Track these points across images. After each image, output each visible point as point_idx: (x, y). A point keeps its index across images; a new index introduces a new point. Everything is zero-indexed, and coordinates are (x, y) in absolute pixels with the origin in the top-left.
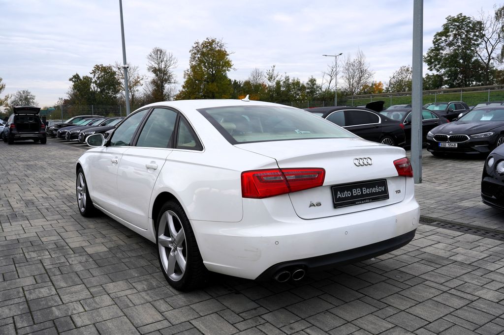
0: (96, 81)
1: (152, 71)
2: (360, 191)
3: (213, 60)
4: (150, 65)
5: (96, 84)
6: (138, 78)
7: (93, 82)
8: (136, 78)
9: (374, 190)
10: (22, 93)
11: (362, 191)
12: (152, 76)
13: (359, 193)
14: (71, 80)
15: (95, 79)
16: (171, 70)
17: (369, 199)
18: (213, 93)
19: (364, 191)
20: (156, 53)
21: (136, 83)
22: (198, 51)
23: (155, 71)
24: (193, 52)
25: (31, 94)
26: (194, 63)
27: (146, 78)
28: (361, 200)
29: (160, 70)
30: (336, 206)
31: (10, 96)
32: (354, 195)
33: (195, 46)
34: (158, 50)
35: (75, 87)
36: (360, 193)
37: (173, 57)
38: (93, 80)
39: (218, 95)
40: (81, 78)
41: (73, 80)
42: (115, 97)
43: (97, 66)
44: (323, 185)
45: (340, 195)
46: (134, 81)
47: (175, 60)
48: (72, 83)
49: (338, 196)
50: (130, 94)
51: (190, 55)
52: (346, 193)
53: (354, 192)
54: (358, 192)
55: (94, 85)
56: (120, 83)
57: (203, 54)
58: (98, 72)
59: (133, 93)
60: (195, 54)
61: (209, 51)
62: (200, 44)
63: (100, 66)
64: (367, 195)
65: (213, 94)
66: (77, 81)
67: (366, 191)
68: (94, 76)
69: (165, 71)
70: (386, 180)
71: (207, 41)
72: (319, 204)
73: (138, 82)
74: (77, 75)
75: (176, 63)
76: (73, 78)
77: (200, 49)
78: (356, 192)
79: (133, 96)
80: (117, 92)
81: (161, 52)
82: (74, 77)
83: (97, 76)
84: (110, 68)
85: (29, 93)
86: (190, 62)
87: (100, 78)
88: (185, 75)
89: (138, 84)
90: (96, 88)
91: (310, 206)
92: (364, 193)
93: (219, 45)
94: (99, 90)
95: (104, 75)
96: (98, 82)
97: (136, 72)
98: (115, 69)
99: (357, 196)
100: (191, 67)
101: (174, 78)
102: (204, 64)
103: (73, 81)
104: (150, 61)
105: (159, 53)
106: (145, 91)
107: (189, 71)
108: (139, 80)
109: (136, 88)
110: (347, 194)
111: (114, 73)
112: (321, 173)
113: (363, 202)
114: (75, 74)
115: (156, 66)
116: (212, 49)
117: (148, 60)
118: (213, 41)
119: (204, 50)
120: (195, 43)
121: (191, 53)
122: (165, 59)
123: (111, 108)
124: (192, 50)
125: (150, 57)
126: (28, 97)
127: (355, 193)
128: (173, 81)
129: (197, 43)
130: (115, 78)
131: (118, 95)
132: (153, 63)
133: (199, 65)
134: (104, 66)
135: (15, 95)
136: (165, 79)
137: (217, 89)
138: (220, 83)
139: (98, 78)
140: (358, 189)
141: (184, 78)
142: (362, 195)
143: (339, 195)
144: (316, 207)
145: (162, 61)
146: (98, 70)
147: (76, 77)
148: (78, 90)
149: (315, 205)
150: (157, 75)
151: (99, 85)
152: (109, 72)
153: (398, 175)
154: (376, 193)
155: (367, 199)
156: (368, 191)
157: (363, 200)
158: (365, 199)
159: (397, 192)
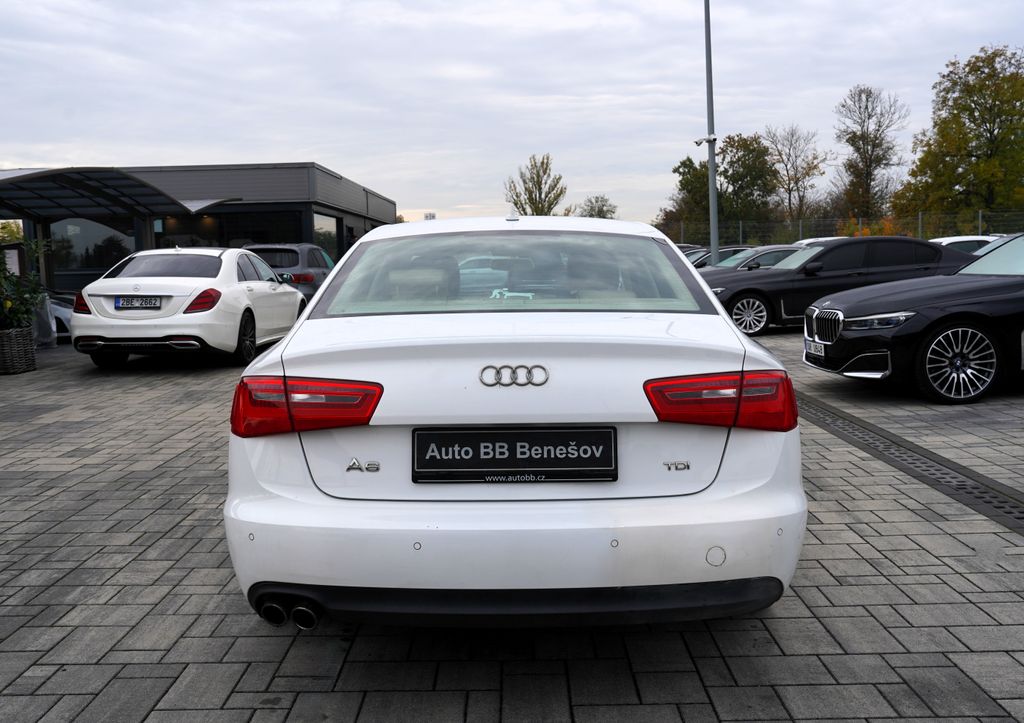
0: (726, 171)
1: (847, 141)
2: (504, 450)
3: (994, 101)
4: (843, 127)
5: (726, 177)
6: (815, 158)
7: (721, 174)
8: (810, 158)
9: (559, 452)
10: (594, 201)
11: (512, 450)
12: (847, 152)
13: (502, 453)
14: (676, 170)
15: (725, 165)
16: (890, 135)
17: (536, 474)
18: (990, 183)
19: (519, 450)
20: (857, 98)
21: (811, 169)
22: (955, 84)
23: (854, 140)
24: (942, 87)
25: (609, 203)
26: (944, 114)
27: (834, 156)
28: (507, 474)
29: (864, 137)
30: (417, 478)
31: (573, 208)
32: (484, 457)
33: (946, 71)
34: (861, 92)
35: (684, 185)
36: (506, 456)
37: (899, 104)
38: (721, 169)
39: (1002, 188)
40: (697, 165)
41: (681, 170)
42: (766, 204)
43: (729, 138)
44: (371, 423)
45: (436, 454)
46: (805, 166)
47: (903, 112)
48: (677, 178)
49: (430, 454)
50: (796, 194)
51: (932, 95)
52: (457, 448)
53: (483, 450)
54: (498, 450)
55: (722, 179)
56: (776, 173)
57: (968, 90)
58: (731, 151)
59: (801, 194)
60: (947, 90)
61: (986, 79)
62: (962, 65)
63: (736, 139)
64: (530, 461)
65: (988, 187)
66: (689, 171)
67: (528, 452)
68: (723, 159)
69: (876, 138)
70: (615, 429)
71: (982, 55)
72: (374, 468)
73: (816, 167)
74: (689, 160)
75: (905, 116)
76: (679, 167)
77: (960, 78)
78: (492, 451)
79: (801, 199)
80: (769, 190)
81: (869, 94)
82: (683, 164)
83: (728, 159)
84: (756, 139)
85: (606, 201)
86: (934, 113)
87: (735, 162)
88: (915, 144)
89: (815, 171)
90: (725, 185)
91: (349, 469)
92: (519, 456)
93: (1013, 61)
94: (731, 189)
95: (744, 156)
96: (731, 172)
97: (811, 146)
98: (766, 143)
99: (494, 462)
100: (936, 124)
101: (899, 154)
102: (971, 114)
103: (680, 173)
104: (843, 119)
105: (864, 97)
106: (836, 185)
107: (929, 134)
108: (815, 162)
109: (808, 182)
110: (457, 452)
111: (765, 151)
112: (372, 393)
113: (510, 478)
114: (685, 158)
115: (857, 129)
116: (993, 74)
117: (837, 116)
118: (996, 54)
119: (971, 79)
120: (947, 66)
121: (935, 91)
122: (878, 110)
123: (754, 227)
124: (940, 83)
125: (842, 109)
126: (605, 208)
127: (487, 453)
128: (895, 159)
129: (954, 64)
130: (765, 162)
131: (772, 199)
132: (849, 122)
133: (956, 118)
134: (745, 136)
135: (583, 205)
136: (877, 156)
137: (1000, 175)
138: (1013, 157)
139: (731, 163)
140: (498, 445)
141: (914, 151)
142: (511, 461)
143: (433, 451)
144: (366, 473)
145: (870, 117)
146: (732, 146)
147: (688, 163)
148: (689, 192)
149: (364, 466)
150: (857, 149)
151: (732, 179)
152: (754, 150)
153: (656, 419)
154: (567, 461)
155: (529, 473)
156: (536, 453)
157: (514, 474)
158: (522, 473)
159: (673, 468)
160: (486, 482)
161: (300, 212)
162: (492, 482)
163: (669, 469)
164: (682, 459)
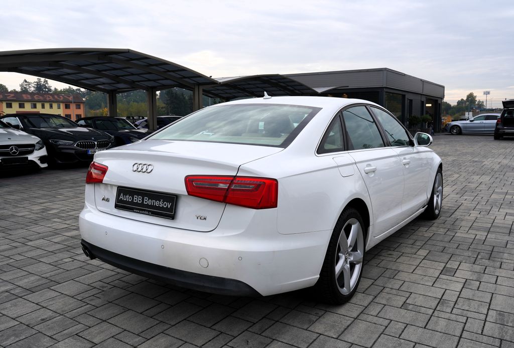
2: (141, 199)
9: (157, 203)
11: (143, 200)
17: (149, 211)
19: (145, 200)
28: (140, 210)
30: (117, 206)
32: (134, 201)
36: (140, 202)
44: (102, 182)
45: (122, 198)
49: (121, 197)
52: (128, 196)
53: (135, 198)
54: (139, 199)
64: (148, 206)
67: (147, 202)
70: (176, 196)
72: (108, 200)
78: (137, 199)
92: (145, 203)
99: (137, 204)
110: (128, 198)
112: (105, 170)
113: (141, 212)
127: (135, 200)
140: (139, 197)
142: (142, 205)
144: (106, 202)
149: (106, 199)
153: (187, 194)
154: (158, 208)
155: (146, 210)
156: (150, 202)
157: (142, 210)
158: (144, 210)
159: (199, 218)
160: (134, 212)
161: (378, 92)
162: (136, 212)
163: (197, 218)
164: (203, 215)
